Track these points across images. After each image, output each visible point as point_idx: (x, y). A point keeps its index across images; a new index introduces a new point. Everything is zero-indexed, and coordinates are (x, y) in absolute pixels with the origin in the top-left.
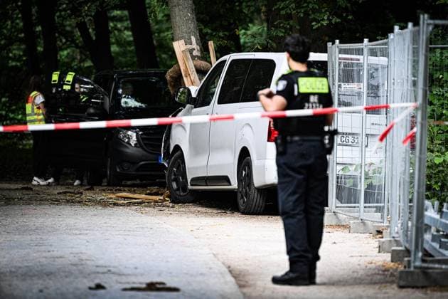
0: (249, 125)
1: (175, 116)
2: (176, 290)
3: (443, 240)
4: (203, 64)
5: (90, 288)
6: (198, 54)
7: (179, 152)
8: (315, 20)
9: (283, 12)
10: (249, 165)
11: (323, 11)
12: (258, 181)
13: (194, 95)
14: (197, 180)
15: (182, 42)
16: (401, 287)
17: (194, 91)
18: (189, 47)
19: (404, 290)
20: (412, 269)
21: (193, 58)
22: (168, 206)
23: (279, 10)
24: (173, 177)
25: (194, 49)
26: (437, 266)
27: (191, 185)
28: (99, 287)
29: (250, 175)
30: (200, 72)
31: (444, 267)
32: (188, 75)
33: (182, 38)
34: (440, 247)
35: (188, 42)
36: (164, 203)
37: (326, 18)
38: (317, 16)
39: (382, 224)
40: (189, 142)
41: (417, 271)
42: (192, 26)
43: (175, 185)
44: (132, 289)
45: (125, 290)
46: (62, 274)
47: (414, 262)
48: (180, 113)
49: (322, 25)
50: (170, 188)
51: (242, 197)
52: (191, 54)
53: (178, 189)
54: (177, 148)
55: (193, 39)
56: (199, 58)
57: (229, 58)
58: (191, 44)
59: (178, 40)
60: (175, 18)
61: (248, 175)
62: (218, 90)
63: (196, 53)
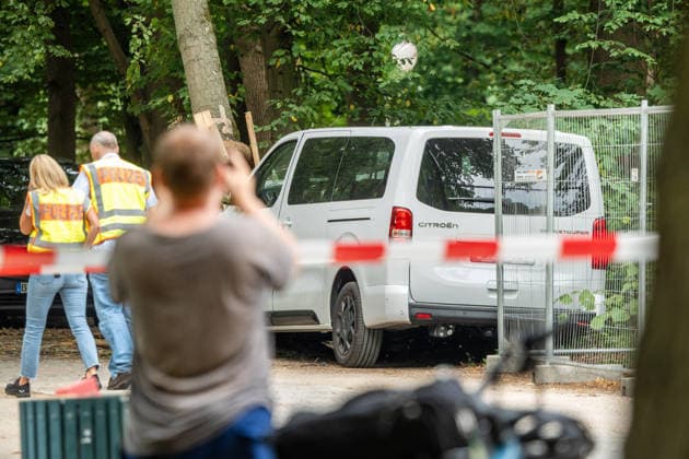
6: (230, 131)
10: (354, 296)
12: (371, 317)
15: (207, 113)
18: (217, 121)
25: (223, 124)
33: (205, 108)
35: (216, 114)
42: (220, 90)
51: (342, 342)
52: (220, 131)
55: (222, 109)
56: (231, 137)
57: (302, 136)
58: (219, 117)
59: (199, 111)
60: (194, 79)
61: (352, 309)
62: (286, 184)
63: (227, 130)
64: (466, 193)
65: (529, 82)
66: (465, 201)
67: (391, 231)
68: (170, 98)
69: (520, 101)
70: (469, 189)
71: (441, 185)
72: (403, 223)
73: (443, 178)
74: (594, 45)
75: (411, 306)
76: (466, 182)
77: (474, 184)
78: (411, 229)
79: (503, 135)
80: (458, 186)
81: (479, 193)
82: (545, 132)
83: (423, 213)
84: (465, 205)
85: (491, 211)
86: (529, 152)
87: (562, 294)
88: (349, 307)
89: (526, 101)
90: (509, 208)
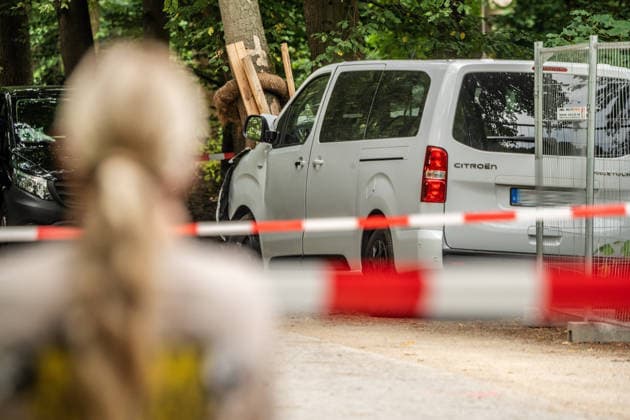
4: (274, 78)
6: (265, 64)
8: (430, 8)
13: (272, 128)
15: (240, 45)
18: (251, 52)
21: (258, 69)
25: (258, 56)
32: (250, 96)
33: (240, 38)
35: (250, 45)
37: (447, 4)
40: (266, 201)
42: (255, 20)
48: (247, 157)
52: (255, 63)
55: (257, 40)
56: (266, 70)
57: (335, 69)
58: (253, 48)
59: (233, 41)
60: (227, 7)
61: (383, 255)
62: (318, 121)
63: (261, 62)
64: (509, 132)
65: (584, 12)
66: (507, 140)
67: (424, 172)
68: (211, 31)
69: (572, 33)
70: (511, 127)
71: (481, 123)
72: (438, 164)
73: (484, 115)
75: (445, 252)
76: (509, 121)
77: (518, 122)
78: (446, 170)
79: (545, 69)
80: (499, 125)
81: (521, 131)
83: (460, 153)
84: (507, 145)
85: (532, 151)
86: (579, 87)
87: (602, 244)
88: (380, 252)
89: (579, 33)
90: (550, 148)
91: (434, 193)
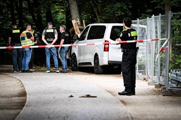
0: (98, 46)
1: (73, 44)
2: (96, 97)
3: (172, 81)
4: (81, 27)
5: (69, 97)
6: (80, 24)
7: (74, 55)
8: (116, 13)
9: (106, 11)
10: (98, 59)
11: (119, 10)
12: (101, 64)
13: (79, 37)
14: (80, 64)
15: (75, 20)
16: (164, 96)
17: (79, 36)
18: (77, 22)
19: (165, 96)
20: (167, 90)
21: (78, 25)
22: (71, 72)
23: (105, 10)
24: (73, 63)
25: (78, 23)
26: (175, 89)
27: (79, 65)
28: (71, 96)
29: (98, 62)
30: (81, 30)
31: (177, 89)
32: (77, 31)
33: (75, 19)
34: (171, 83)
36: (70, 71)
38: (117, 12)
39: (145, 77)
40: (78, 52)
41: (169, 90)
42: (78, 15)
43: (73, 65)
44: (82, 97)
45: (80, 97)
46: (56, 93)
47: (168, 88)
48: (75, 43)
49: (119, 15)
50: (72, 66)
51: (96, 69)
52: (78, 24)
53: (74, 67)
54: (74, 54)
55: (78, 19)
57: (90, 25)
59: (73, 20)
60: (72, 13)
62: (87, 35)
67: (104, 45)
74: (159, 7)
75: (108, 61)
78: (109, 45)
82: (137, 25)
91: (106, 49)
